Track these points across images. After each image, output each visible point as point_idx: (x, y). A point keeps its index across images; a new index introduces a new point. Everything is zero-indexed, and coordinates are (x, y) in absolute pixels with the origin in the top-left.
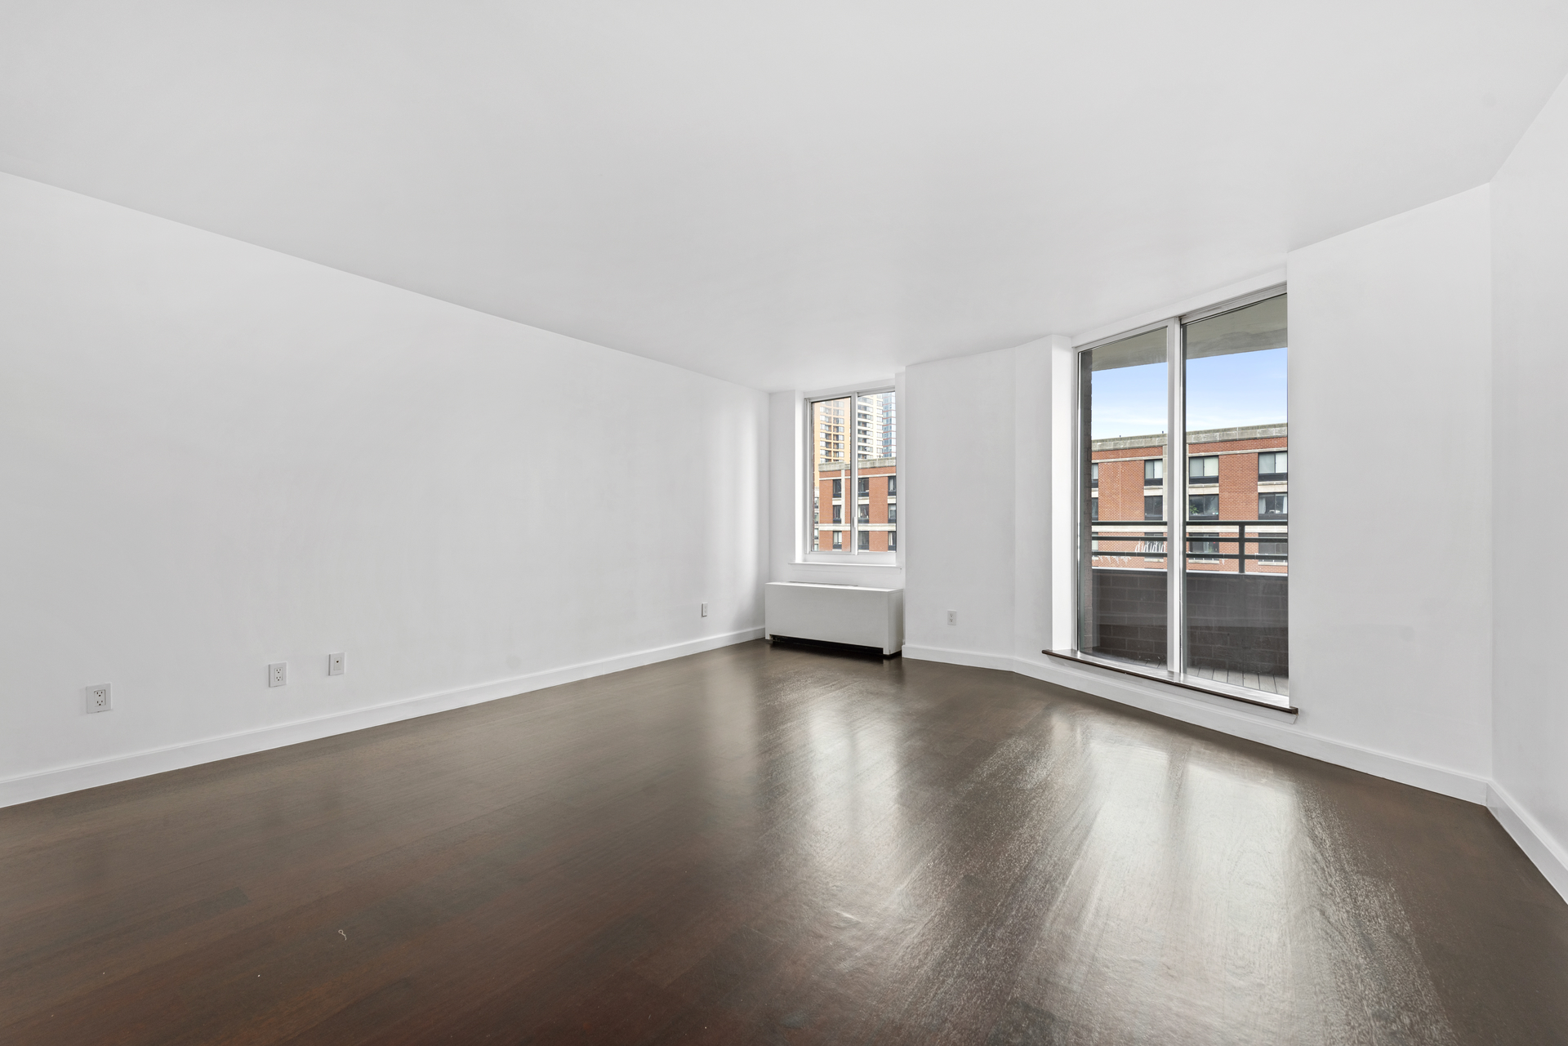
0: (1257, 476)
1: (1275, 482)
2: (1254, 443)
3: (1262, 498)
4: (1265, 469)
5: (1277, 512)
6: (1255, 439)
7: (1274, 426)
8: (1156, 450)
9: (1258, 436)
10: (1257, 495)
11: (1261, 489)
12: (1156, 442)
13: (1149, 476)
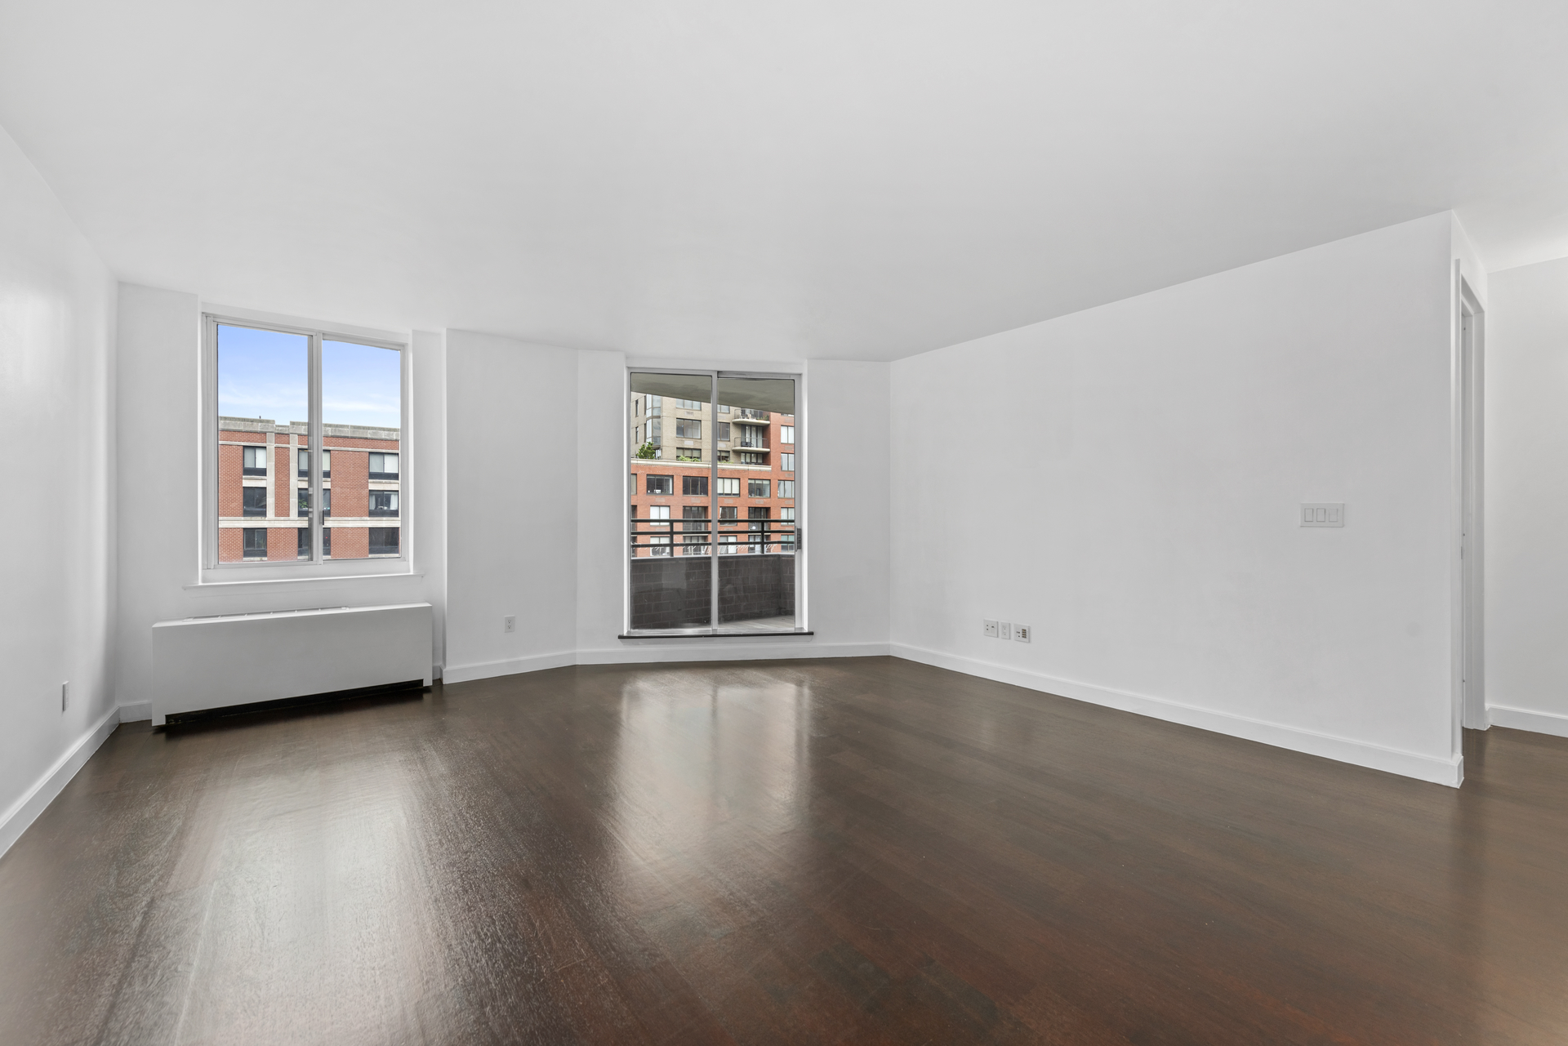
0: (367, 474)
1: (384, 481)
2: (366, 442)
3: (372, 495)
4: (375, 469)
5: (386, 508)
6: (366, 439)
7: (384, 429)
8: (258, 436)
9: (369, 436)
10: (368, 491)
11: (372, 487)
12: (258, 427)
13: (249, 465)
